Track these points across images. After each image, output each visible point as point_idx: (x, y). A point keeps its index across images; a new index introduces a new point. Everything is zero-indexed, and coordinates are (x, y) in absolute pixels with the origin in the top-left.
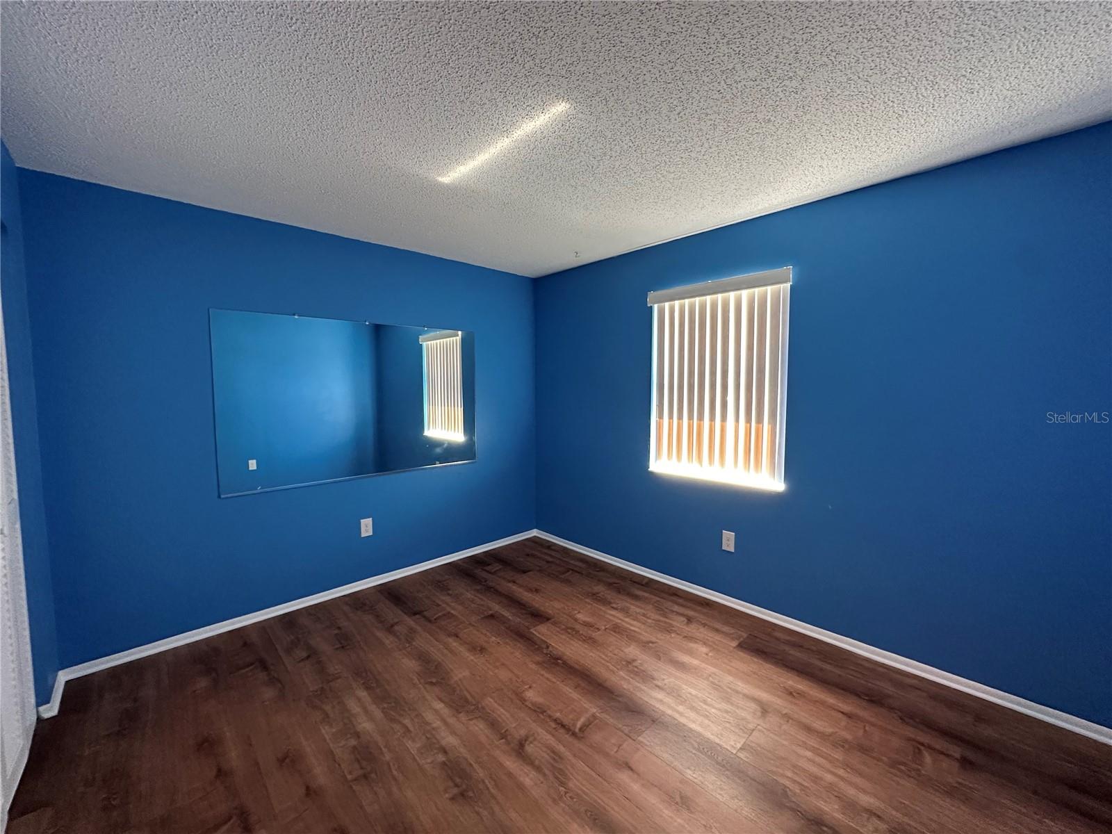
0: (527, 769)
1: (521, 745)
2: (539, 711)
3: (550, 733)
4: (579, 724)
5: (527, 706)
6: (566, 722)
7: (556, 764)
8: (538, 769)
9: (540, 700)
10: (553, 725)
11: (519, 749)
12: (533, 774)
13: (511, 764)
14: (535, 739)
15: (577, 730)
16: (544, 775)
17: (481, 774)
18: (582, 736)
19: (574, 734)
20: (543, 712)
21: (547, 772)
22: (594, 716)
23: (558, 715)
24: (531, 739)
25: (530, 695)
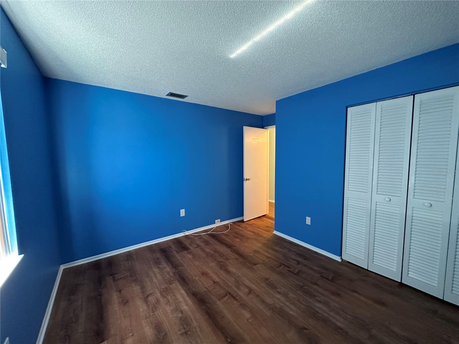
0: (247, 284)
1: (250, 292)
2: (244, 305)
3: (239, 295)
4: (227, 297)
5: (249, 308)
6: (232, 299)
7: (238, 285)
8: (244, 284)
9: (244, 312)
10: (237, 298)
11: (251, 291)
12: (245, 283)
13: (253, 286)
14: (245, 293)
15: (228, 295)
16: (242, 282)
17: (263, 284)
18: (227, 293)
19: (230, 294)
20: (241, 304)
21: (241, 283)
22: (219, 300)
23: (235, 302)
24: (247, 293)
25: (248, 315)
